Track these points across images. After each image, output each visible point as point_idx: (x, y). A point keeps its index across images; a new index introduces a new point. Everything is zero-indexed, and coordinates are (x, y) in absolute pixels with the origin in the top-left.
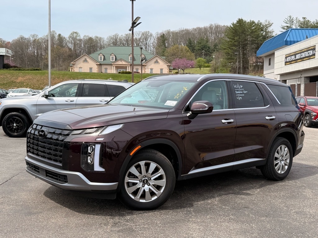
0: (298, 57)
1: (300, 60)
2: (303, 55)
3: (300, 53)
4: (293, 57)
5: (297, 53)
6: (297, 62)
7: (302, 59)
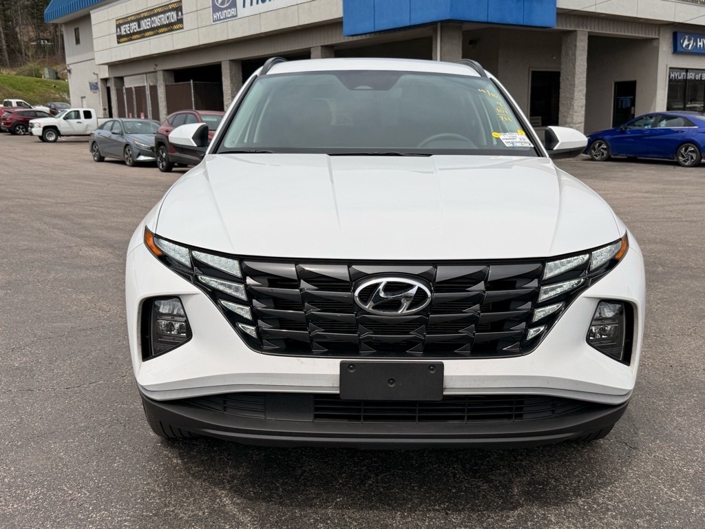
0: (145, 24)
1: (151, 33)
2: (157, 21)
3: (150, 17)
4: (134, 26)
5: (142, 15)
6: (144, 37)
7: (155, 31)
